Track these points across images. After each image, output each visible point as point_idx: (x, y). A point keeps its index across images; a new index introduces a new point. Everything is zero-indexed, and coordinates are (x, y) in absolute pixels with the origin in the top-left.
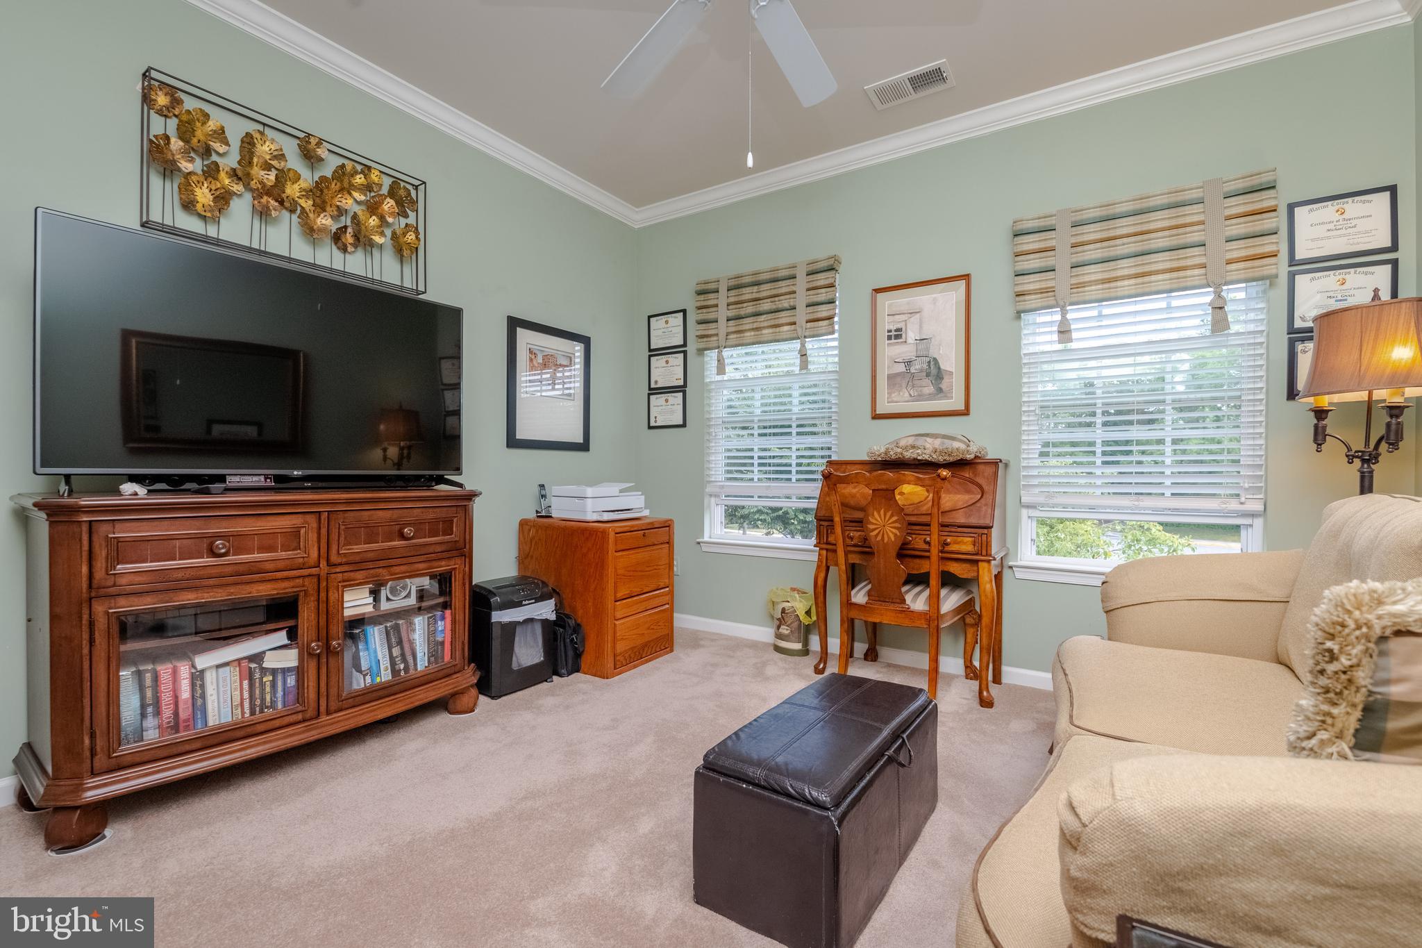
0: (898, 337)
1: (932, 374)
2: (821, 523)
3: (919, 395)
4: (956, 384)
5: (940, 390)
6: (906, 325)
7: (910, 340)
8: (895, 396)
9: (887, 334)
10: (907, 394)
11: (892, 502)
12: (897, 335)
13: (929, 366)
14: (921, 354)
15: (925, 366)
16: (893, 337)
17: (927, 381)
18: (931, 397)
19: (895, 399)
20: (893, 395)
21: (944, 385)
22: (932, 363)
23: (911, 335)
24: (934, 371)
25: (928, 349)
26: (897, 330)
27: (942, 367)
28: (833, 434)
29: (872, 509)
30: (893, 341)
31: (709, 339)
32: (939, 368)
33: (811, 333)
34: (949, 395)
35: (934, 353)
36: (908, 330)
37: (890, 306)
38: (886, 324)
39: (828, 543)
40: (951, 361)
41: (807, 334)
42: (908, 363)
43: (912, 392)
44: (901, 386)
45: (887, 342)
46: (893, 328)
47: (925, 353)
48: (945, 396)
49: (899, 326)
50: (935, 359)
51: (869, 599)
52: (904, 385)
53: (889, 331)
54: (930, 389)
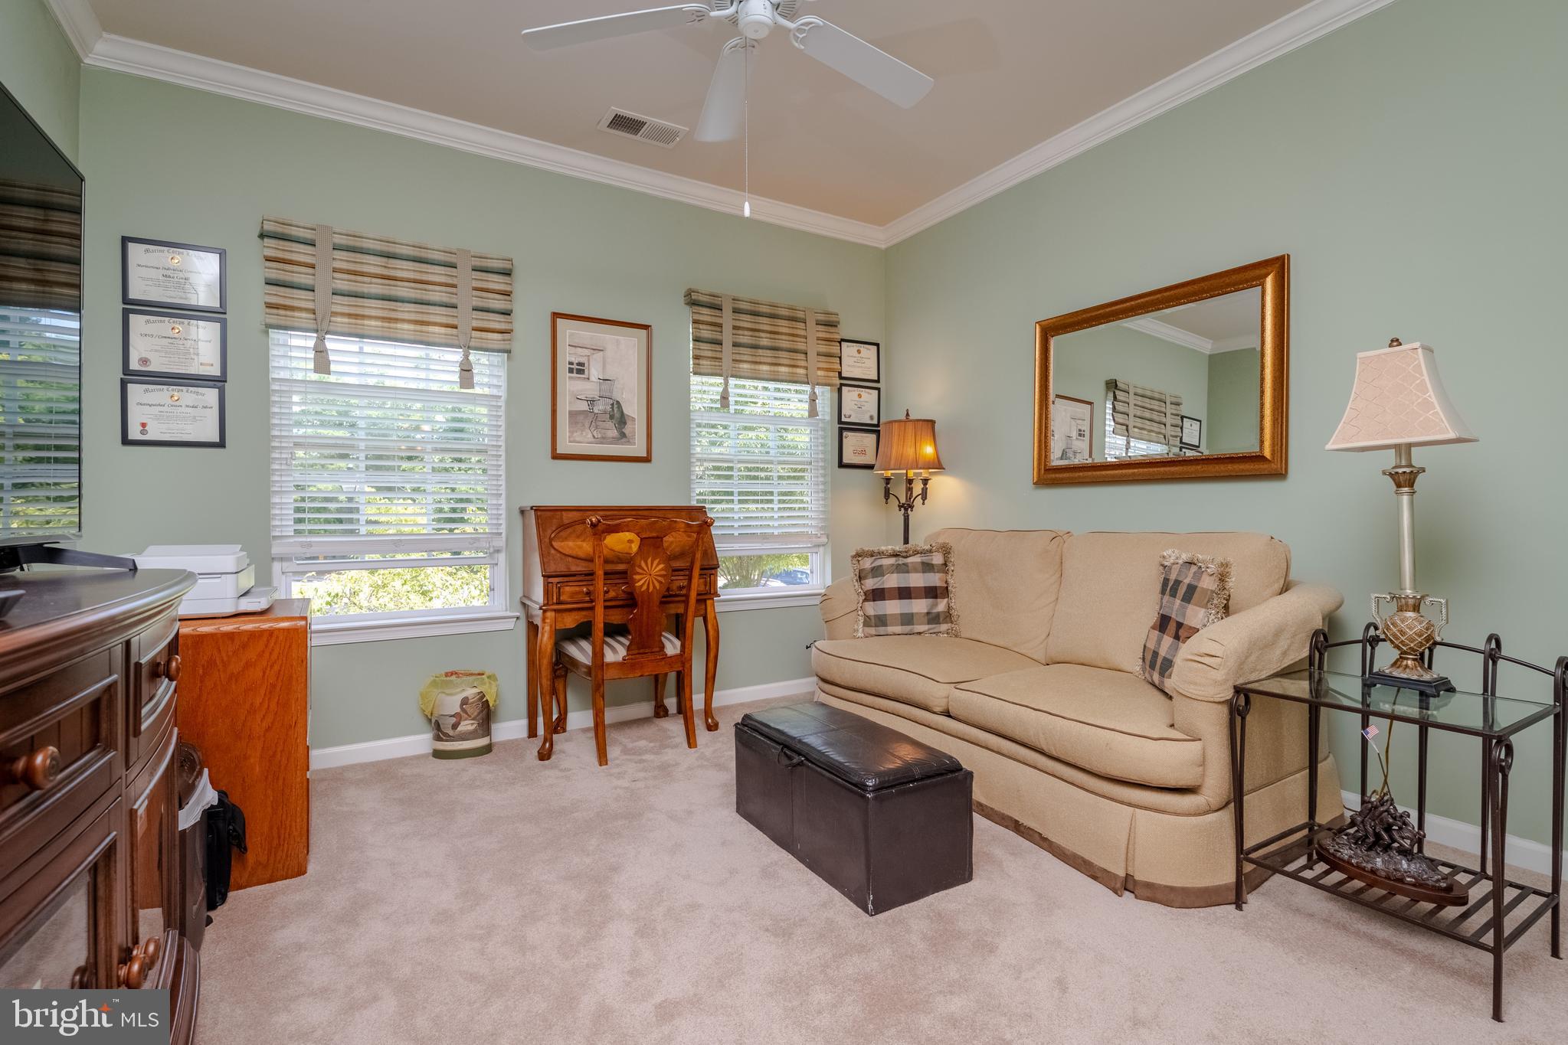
0: (580, 372)
1: (615, 417)
2: (550, 580)
3: (603, 438)
4: (637, 429)
5: (623, 435)
6: (589, 361)
7: (593, 378)
8: (577, 436)
9: (568, 366)
10: (590, 435)
11: (660, 550)
12: (579, 369)
13: (612, 408)
14: (605, 394)
15: (609, 408)
16: (575, 371)
17: (610, 424)
18: (615, 441)
19: (577, 439)
20: (575, 434)
21: (627, 430)
22: (615, 406)
23: (595, 372)
24: (617, 415)
25: (611, 391)
26: (579, 364)
27: (625, 412)
28: (489, 472)
29: (639, 558)
30: (575, 375)
31: (289, 313)
32: (622, 412)
33: (478, 345)
34: (631, 440)
35: (617, 396)
36: (591, 367)
37: (571, 335)
38: (567, 356)
39: (559, 603)
40: (633, 408)
41: (472, 344)
42: (591, 402)
43: (595, 433)
44: (584, 425)
45: (568, 375)
46: (576, 361)
47: (608, 394)
48: (629, 442)
49: (582, 360)
50: (618, 402)
51: (628, 655)
52: (587, 425)
53: (571, 363)
54: (613, 433)
